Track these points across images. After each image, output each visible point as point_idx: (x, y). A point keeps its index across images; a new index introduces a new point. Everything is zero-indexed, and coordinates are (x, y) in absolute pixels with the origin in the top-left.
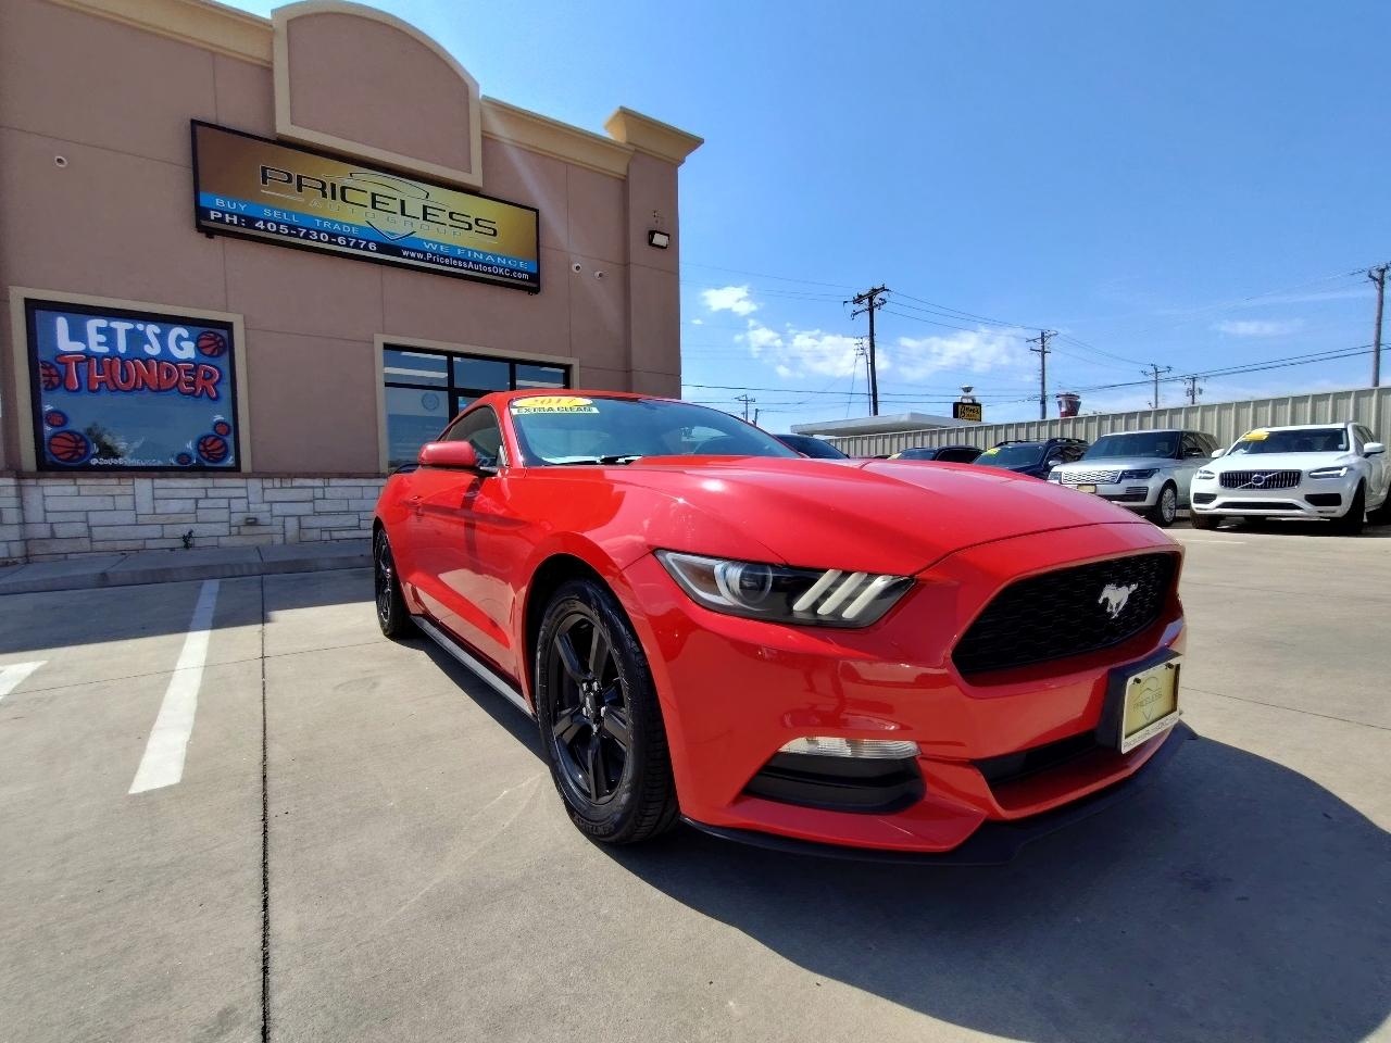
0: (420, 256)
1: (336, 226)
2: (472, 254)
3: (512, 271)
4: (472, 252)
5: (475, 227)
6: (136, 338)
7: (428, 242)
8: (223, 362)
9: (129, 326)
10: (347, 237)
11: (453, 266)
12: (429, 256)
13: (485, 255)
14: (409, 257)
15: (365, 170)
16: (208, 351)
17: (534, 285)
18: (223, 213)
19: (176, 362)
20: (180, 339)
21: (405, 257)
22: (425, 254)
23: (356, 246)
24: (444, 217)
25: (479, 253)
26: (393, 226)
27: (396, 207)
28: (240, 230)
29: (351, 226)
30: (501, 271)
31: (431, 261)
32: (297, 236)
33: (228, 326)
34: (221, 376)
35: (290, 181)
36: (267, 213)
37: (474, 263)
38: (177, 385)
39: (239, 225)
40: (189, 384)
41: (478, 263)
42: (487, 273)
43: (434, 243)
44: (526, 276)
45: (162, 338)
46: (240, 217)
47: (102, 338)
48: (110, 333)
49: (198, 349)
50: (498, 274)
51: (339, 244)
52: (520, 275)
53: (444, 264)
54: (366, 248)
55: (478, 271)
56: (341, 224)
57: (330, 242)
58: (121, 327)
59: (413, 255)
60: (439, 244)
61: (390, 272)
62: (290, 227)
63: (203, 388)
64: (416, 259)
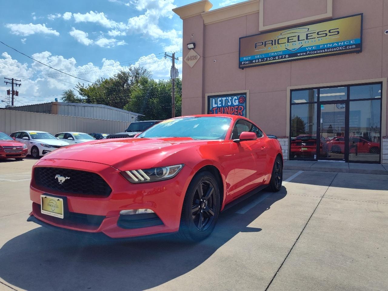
0: (304, 54)
1: (276, 54)
2: (327, 46)
3: (346, 46)
4: (327, 45)
5: (329, 34)
6: (227, 101)
7: (307, 47)
8: (244, 105)
9: (225, 98)
10: (278, 56)
11: (318, 53)
12: (308, 52)
13: (333, 44)
14: (300, 56)
15: (286, 30)
16: (241, 102)
17: (359, 49)
18: (245, 61)
19: (234, 106)
20: (235, 99)
21: (299, 56)
22: (306, 52)
23: (282, 58)
24: (315, 35)
25: (330, 44)
26: (294, 46)
27: (296, 38)
28: (249, 65)
29: (280, 52)
30: (341, 48)
31: (309, 54)
32: (264, 61)
33: (245, 94)
34: (244, 108)
35: (263, 44)
36: (256, 57)
37: (327, 49)
38: (234, 113)
39: (249, 63)
40: (236, 112)
41: (329, 48)
42: (334, 51)
43: (310, 47)
44: (354, 46)
45: (232, 100)
46: (249, 61)
47: (220, 103)
48: (221, 101)
49: (239, 102)
50: (339, 50)
51: (276, 60)
52: (350, 47)
53: (315, 54)
54: (285, 58)
55: (330, 51)
56: (277, 52)
57: (273, 60)
58: (224, 99)
59: (302, 54)
60: (312, 47)
61: (294, 63)
62: (262, 59)
63: (240, 112)
64: (303, 55)
